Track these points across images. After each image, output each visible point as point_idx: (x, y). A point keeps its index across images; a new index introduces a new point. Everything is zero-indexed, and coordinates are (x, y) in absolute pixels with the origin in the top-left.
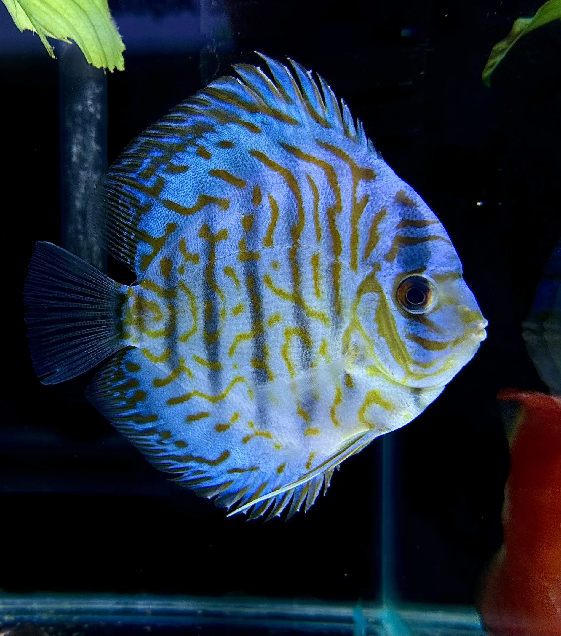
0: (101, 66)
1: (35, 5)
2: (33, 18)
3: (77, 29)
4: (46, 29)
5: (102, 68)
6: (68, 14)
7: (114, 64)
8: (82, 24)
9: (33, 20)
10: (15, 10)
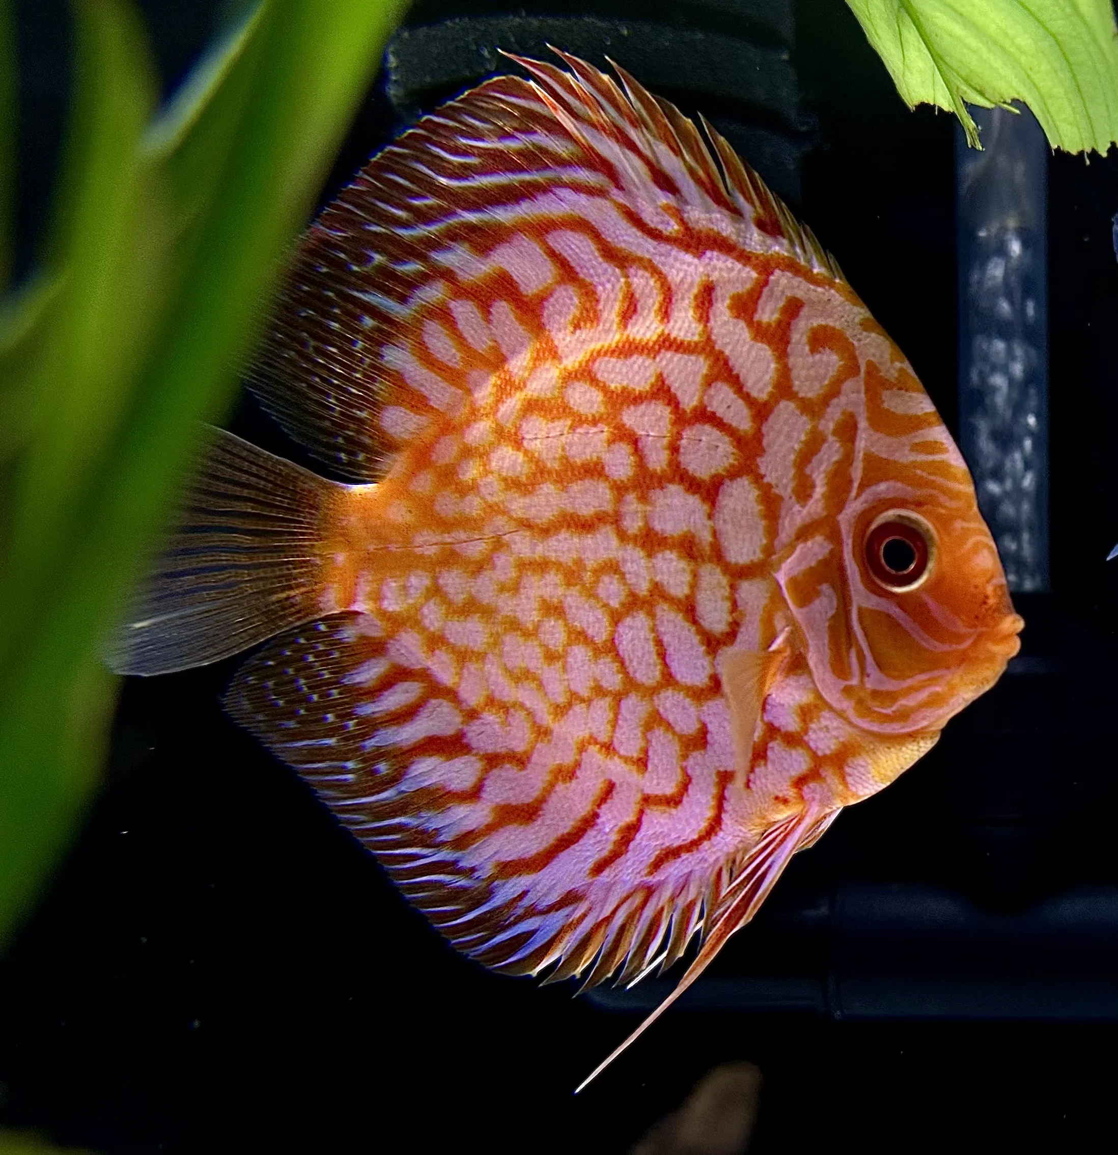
0: (1080, 149)
1: (951, 35)
2: (946, 63)
3: (1034, 77)
4: (970, 86)
5: (1081, 153)
6: (1019, 48)
7: (1110, 140)
8: (1045, 67)
9: (944, 67)
10: (901, 66)
